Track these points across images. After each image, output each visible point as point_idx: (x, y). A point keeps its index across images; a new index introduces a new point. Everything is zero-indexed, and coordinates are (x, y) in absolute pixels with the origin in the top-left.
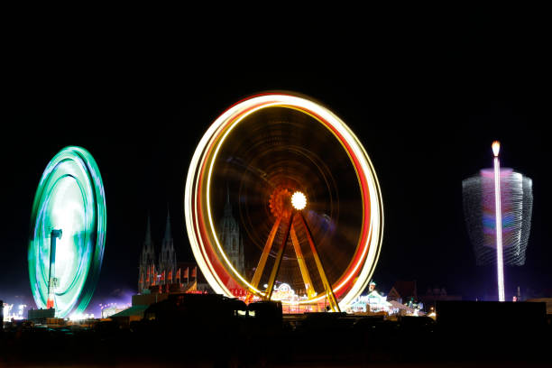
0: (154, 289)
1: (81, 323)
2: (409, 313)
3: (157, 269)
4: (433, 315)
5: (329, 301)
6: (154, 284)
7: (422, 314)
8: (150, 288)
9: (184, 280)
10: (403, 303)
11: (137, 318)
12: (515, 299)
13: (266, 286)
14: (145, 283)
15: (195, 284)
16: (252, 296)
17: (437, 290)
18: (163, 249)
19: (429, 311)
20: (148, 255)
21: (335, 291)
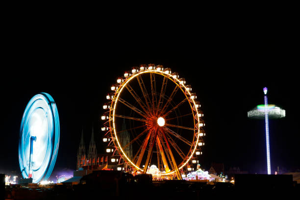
0: (85, 168)
1: (46, 186)
2: (220, 181)
3: (87, 157)
4: (233, 181)
5: (176, 174)
6: (85, 165)
7: (227, 181)
8: (83, 167)
9: (101, 163)
10: (217, 175)
11: (76, 183)
12: (276, 173)
13: (144, 166)
14: (81, 165)
15: (107, 165)
16: (136, 171)
17: (235, 168)
18: (90, 147)
19: (231, 180)
20: (82, 150)
21: (180, 169)
